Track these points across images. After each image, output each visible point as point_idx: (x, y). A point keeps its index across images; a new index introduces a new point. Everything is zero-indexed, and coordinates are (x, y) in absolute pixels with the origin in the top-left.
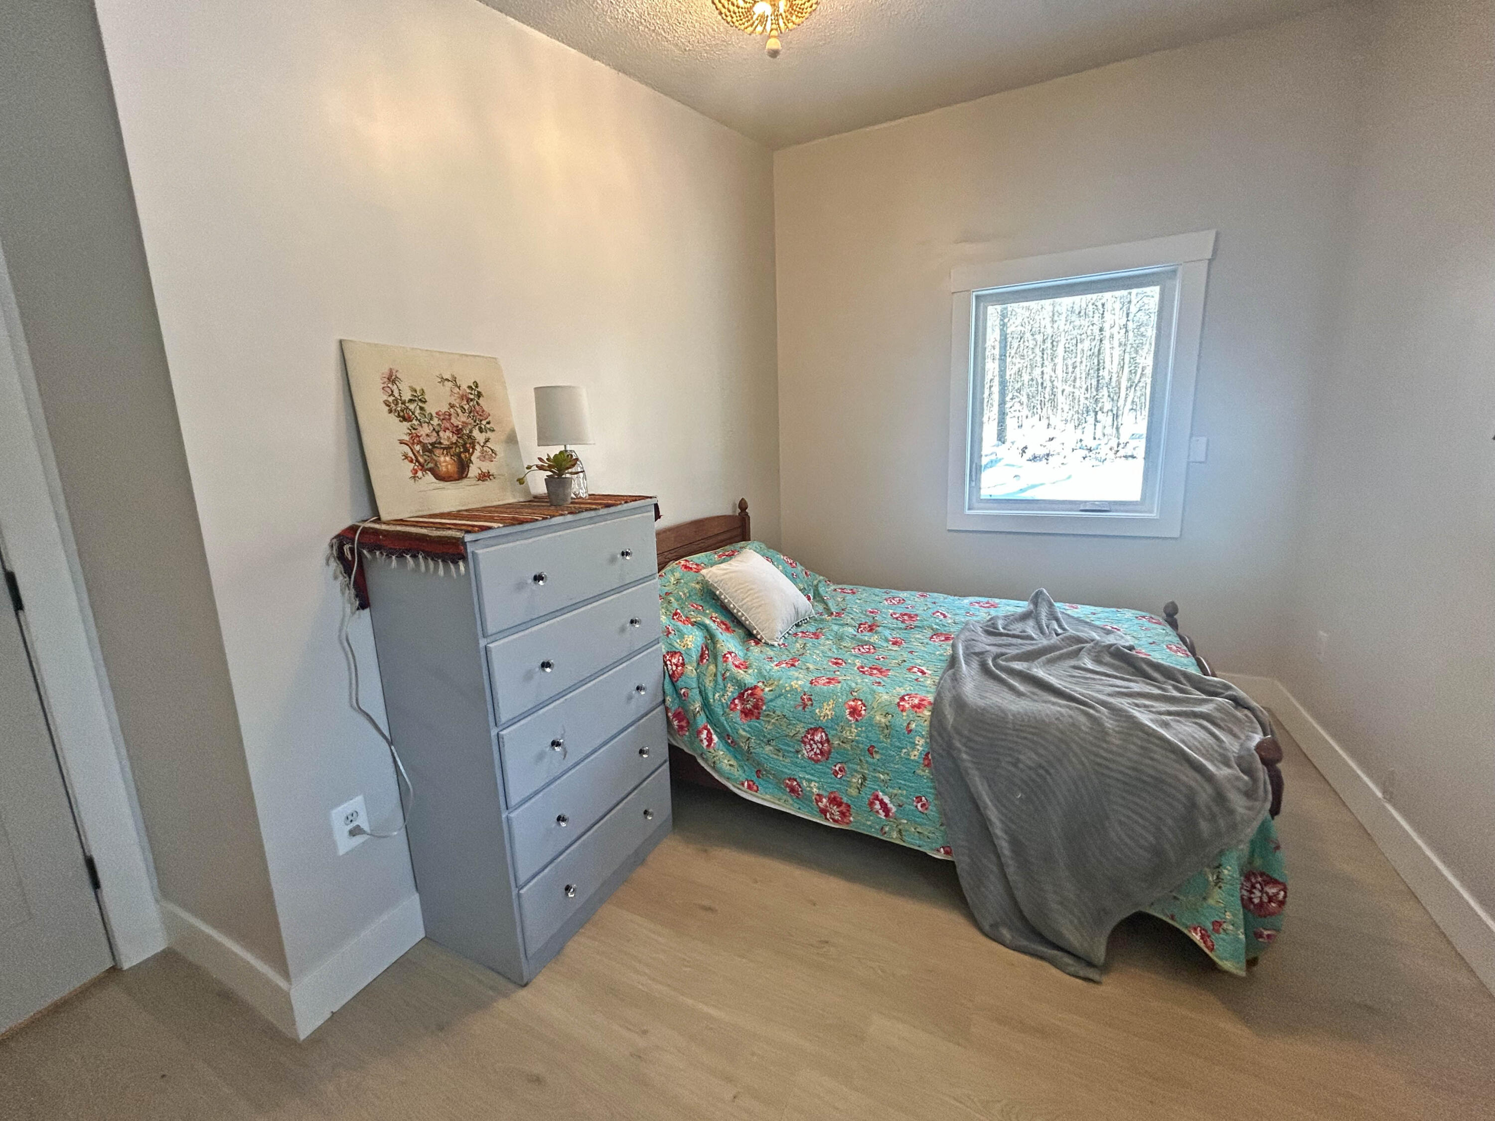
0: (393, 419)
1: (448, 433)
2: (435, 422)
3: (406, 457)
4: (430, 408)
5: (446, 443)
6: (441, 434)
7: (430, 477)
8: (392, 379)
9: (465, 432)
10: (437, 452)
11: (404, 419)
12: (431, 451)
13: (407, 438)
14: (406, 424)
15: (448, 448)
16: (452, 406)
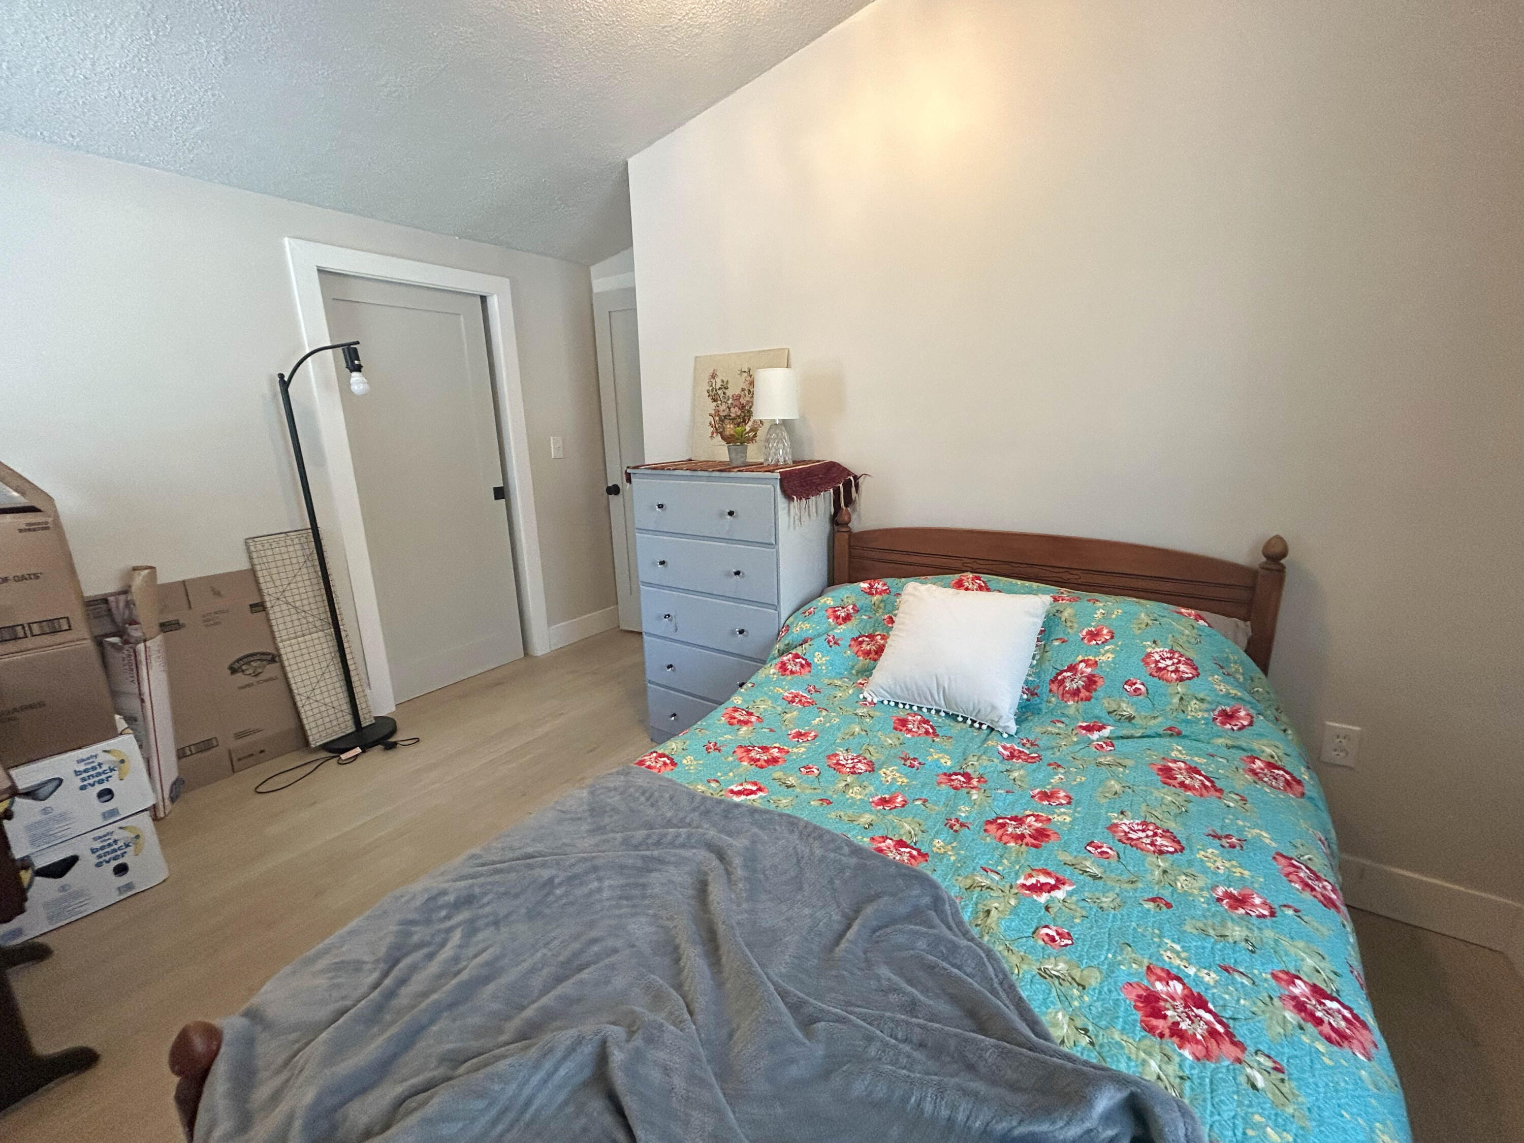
0: (709, 400)
1: (737, 409)
2: (730, 401)
3: (710, 424)
4: (729, 393)
5: (733, 415)
6: (732, 409)
7: (719, 437)
8: (714, 376)
9: (747, 408)
10: (727, 421)
11: (715, 400)
12: (723, 421)
13: (713, 412)
14: (715, 404)
15: (734, 419)
16: (743, 390)
